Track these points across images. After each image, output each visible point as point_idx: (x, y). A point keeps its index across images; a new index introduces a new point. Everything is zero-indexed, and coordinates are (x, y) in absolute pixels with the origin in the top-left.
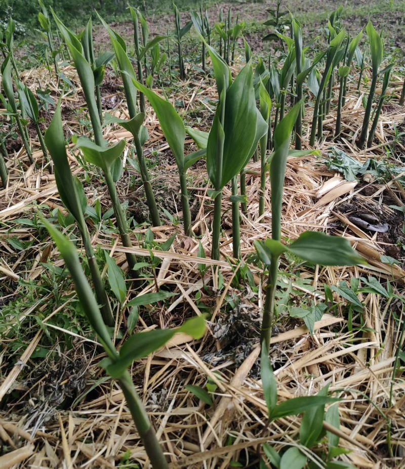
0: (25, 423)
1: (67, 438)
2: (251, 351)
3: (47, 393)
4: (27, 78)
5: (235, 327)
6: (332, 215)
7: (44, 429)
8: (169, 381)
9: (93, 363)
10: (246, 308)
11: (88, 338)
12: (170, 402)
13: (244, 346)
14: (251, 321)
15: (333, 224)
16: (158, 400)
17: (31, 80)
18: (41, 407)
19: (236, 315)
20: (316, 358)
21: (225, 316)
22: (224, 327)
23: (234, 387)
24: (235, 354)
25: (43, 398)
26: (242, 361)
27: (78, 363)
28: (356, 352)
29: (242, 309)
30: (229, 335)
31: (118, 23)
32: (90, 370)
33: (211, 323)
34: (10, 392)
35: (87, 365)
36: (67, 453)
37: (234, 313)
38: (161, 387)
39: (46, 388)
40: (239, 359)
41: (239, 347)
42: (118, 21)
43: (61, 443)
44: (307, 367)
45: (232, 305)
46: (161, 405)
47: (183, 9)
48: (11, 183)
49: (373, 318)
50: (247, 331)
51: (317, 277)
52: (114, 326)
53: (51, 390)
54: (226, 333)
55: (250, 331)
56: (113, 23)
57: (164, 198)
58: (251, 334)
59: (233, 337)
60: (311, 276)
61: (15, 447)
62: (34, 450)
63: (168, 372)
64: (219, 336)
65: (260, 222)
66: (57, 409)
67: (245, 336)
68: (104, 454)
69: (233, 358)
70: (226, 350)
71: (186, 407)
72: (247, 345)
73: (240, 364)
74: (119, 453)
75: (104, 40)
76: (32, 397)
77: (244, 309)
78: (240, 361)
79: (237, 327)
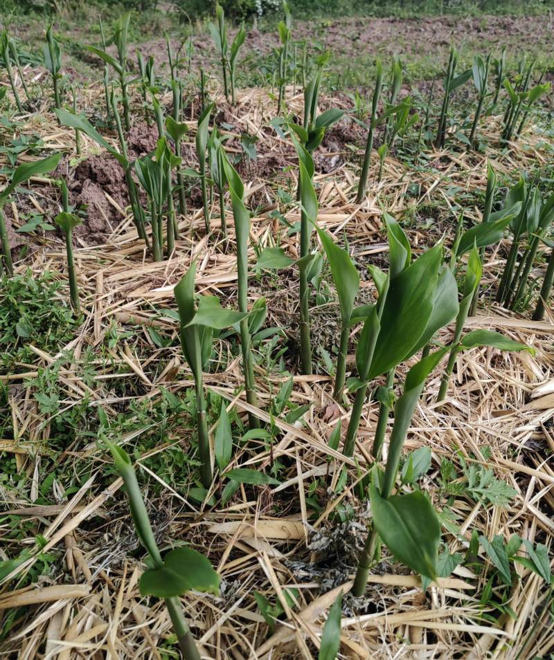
0: (93, 557)
1: (125, 592)
2: (344, 582)
3: (122, 534)
4: (243, 104)
5: (336, 545)
6: (540, 429)
7: (109, 570)
8: (246, 574)
9: (176, 520)
10: (356, 528)
11: (179, 492)
12: (237, 599)
13: (338, 573)
14: (355, 547)
15: (535, 444)
16: (226, 592)
17: (247, 108)
18: (113, 547)
19: (342, 532)
20: (425, 620)
21: (331, 527)
22: (324, 540)
23: (302, 620)
24: (324, 577)
25: (117, 538)
26: (329, 590)
27: (161, 515)
28: (479, 636)
29: (351, 527)
30: (327, 551)
31: (398, 19)
32: (172, 527)
33: (312, 528)
34: (89, 518)
35: (169, 521)
36: (119, 609)
37: (341, 528)
38: (236, 577)
39: (124, 528)
40: (325, 586)
41: (332, 570)
42: (399, 15)
43: (117, 594)
44: (410, 627)
45: (343, 517)
46: (227, 599)
47: (497, 12)
48: (177, 253)
49: (524, 600)
50: (347, 556)
51: (475, 512)
52: (208, 488)
53: (128, 533)
54: (325, 548)
55: (351, 557)
56: (392, 18)
57: (334, 333)
58: (351, 562)
59: (331, 556)
60: (467, 508)
61: (75, 581)
62: (90, 592)
63: (249, 563)
64: (315, 548)
65: (436, 410)
66: (128, 554)
67: (343, 562)
68: (151, 626)
69: (321, 580)
70: (320, 566)
71: (254, 611)
72: (342, 572)
73: (324, 593)
74: (167, 633)
75: (372, 41)
76: (109, 532)
77: (354, 529)
78: (325, 589)
79: (338, 546)
